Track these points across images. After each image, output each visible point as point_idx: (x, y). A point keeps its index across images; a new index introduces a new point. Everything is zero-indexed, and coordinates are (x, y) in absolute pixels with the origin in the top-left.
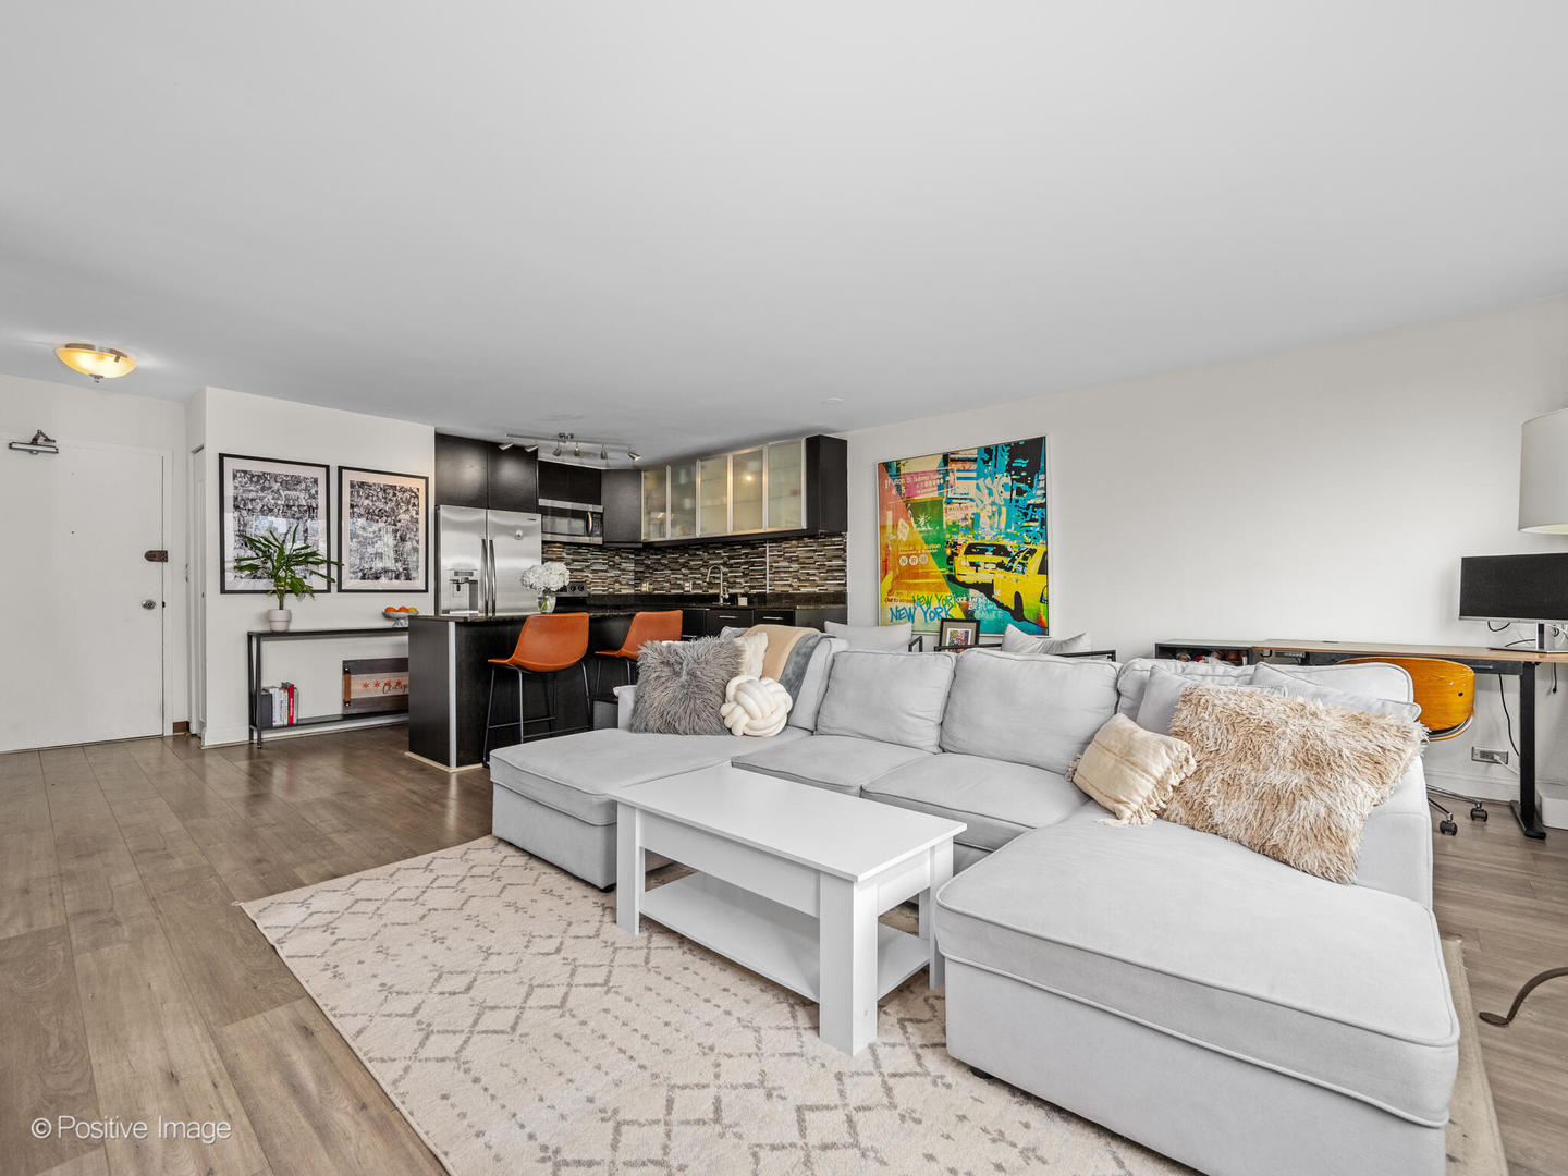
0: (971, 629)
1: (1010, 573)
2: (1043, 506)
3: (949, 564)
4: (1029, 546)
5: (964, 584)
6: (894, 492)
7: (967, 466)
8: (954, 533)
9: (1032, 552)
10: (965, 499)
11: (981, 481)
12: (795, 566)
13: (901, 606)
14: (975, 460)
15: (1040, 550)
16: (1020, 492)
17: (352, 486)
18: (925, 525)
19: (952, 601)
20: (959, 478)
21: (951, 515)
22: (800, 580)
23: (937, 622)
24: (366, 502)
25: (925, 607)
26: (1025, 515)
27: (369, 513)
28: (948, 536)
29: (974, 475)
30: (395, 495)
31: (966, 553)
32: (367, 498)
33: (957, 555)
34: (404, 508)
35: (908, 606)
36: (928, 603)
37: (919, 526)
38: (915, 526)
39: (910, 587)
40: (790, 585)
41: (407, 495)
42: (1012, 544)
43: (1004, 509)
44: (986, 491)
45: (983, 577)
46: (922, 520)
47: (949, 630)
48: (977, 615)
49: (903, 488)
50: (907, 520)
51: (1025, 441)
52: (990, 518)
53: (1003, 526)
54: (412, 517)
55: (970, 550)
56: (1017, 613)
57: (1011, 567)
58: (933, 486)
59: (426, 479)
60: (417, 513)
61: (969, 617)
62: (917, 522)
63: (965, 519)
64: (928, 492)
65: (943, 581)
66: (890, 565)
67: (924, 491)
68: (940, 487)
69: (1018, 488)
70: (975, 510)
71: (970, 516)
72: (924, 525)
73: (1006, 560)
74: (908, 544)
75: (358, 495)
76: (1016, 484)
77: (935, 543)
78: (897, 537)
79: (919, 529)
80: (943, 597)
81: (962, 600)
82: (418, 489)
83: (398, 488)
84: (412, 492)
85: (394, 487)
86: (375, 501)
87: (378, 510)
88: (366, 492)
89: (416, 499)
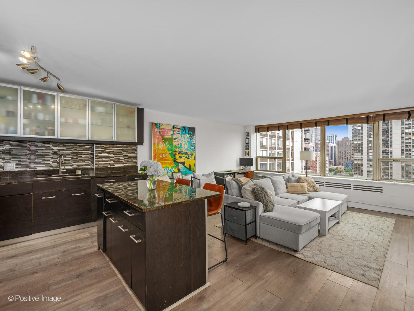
0: (180, 174)
1: (188, 159)
2: (195, 144)
3: (174, 157)
4: (192, 153)
5: (178, 162)
6: (158, 133)
7: (179, 130)
8: (175, 148)
9: (193, 154)
10: (179, 139)
11: (182, 135)
12: (112, 155)
14: (181, 129)
15: (194, 154)
16: (191, 140)
19: (175, 167)
20: (177, 133)
21: (175, 143)
22: (114, 161)
23: (171, 173)
25: (167, 169)
26: (192, 145)
29: (181, 133)
31: (178, 154)
33: (176, 154)
36: (168, 168)
37: (166, 145)
38: (165, 145)
39: (163, 163)
40: (109, 164)
42: (189, 152)
43: (187, 143)
44: (184, 138)
45: (182, 160)
46: (167, 143)
47: (175, 175)
48: (181, 170)
49: (161, 132)
50: (162, 143)
51: (192, 127)
52: (184, 145)
53: (187, 147)
55: (180, 153)
56: (190, 169)
61: (179, 171)
63: (178, 145)
64: (169, 135)
65: (173, 161)
66: (156, 156)
67: (168, 135)
68: (172, 135)
69: (190, 139)
70: (181, 142)
71: (180, 144)
72: (167, 144)
73: (188, 156)
74: (163, 150)
76: (190, 138)
77: (171, 150)
78: (159, 147)
79: (166, 146)
80: (173, 166)
81: (177, 166)
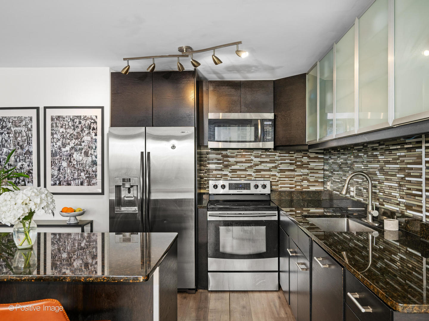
17: (52, 119)
24: (61, 130)
27: (63, 138)
30: (80, 123)
32: (62, 127)
34: (87, 132)
54: (92, 138)
59: (102, 108)
60: (96, 135)
82: (96, 117)
83: (82, 117)
84: (92, 119)
85: (79, 117)
86: (67, 129)
87: (69, 134)
88: (61, 123)
89: (95, 124)
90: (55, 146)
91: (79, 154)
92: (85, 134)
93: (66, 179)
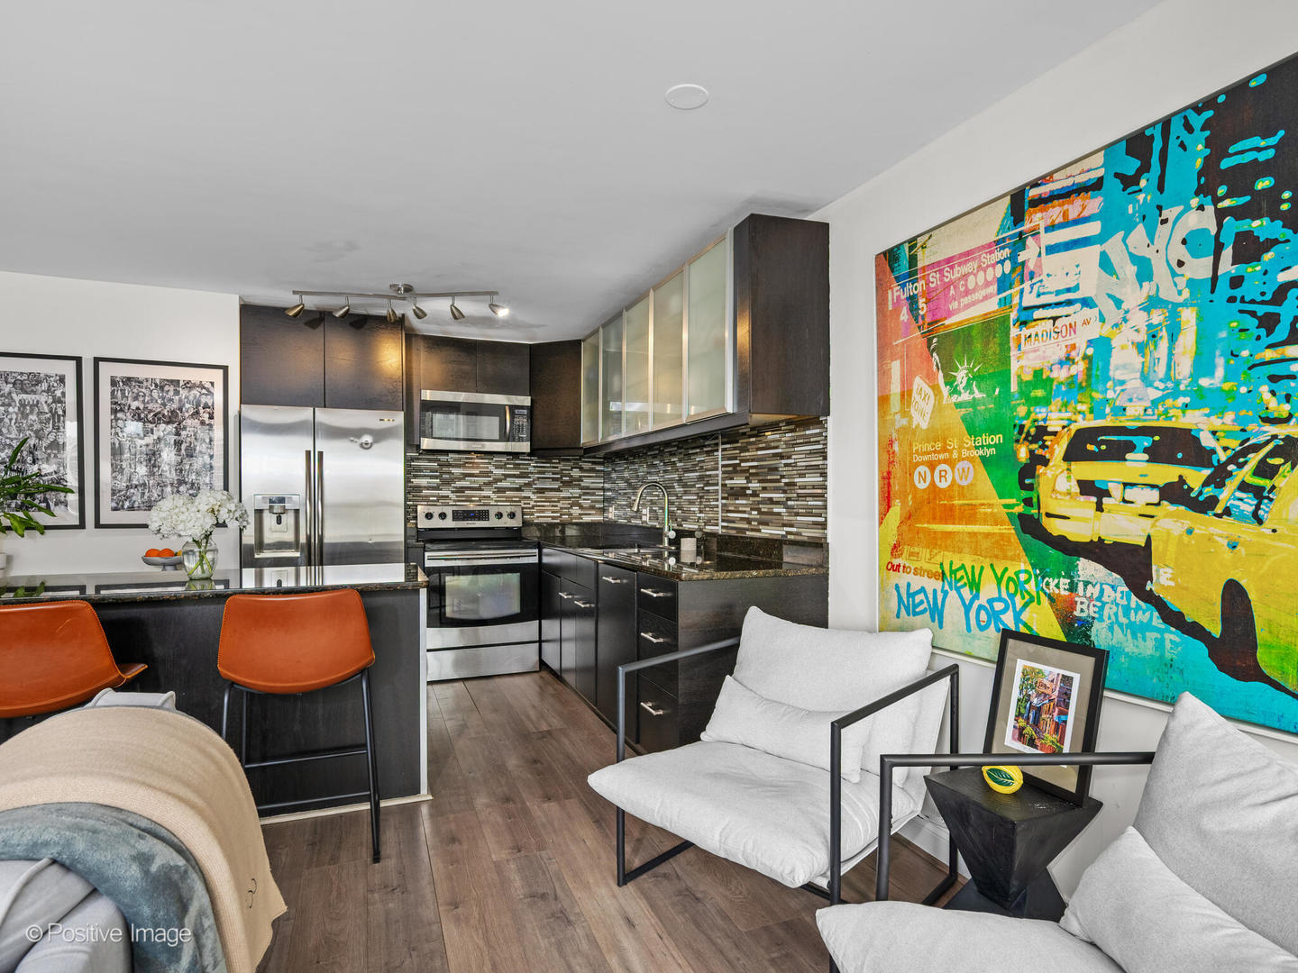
0: (1079, 672)
1: (1209, 517)
3: (1024, 487)
5: (1061, 544)
6: (904, 315)
7: (1074, 208)
8: (1038, 402)
10: (1069, 303)
11: (1114, 247)
12: (754, 485)
13: (917, 582)
14: (1098, 185)
17: (114, 382)
18: (968, 387)
19: (1031, 587)
20: (1052, 249)
21: (1031, 354)
22: (760, 513)
23: (993, 636)
24: (135, 404)
25: (966, 593)
28: (1022, 411)
29: (1093, 229)
30: (177, 393)
31: (1068, 457)
32: (136, 399)
33: (1045, 462)
34: (191, 411)
35: (932, 585)
36: (975, 585)
37: (955, 391)
38: (945, 390)
39: (935, 541)
40: (749, 522)
41: (195, 392)
42: (1216, 423)
43: (1189, 317)
44: (1130, 270)
45: (1120, 526)
46: (961, 375)
47: (1021, 664)
48: (1100, 636)
49: (921, 302)
50: (930, 378)
52: (1141, 348)
53: (1184, 368)
54: (202, 423)
56: (1233, 648)
57: (1213, 501)
58: (987, 284)
59: (225, 369)
60: (211, 417)
61: (1077, 638)
62: (950, 380)
63: (1069, 360)
64: (973, 304)
65: (1009, 530)
66: (896, 487)
67: (966, 301)
69: (1240, 238)
70: (1095, 331)
71: (1082, 348)
72: (966, 388)
73: (1196, 478)
74: (932, 435)
75: (123, 394)
76: (1234, 227)
77: (992, 432)
78: (910, 421)
79: (955, 398)
80: (1011, 573)
81: (1059, 586)
82: (212, 384)
83: (182, 383)
84: (203, 388)
85: (175, 383)
86: (148, 403)
87: (152, 414)
88: (135, 391)
89: (209, 397)
90: (120, 434)
91: (174, 452)
92: (187, 415)
93: (146, 497)
